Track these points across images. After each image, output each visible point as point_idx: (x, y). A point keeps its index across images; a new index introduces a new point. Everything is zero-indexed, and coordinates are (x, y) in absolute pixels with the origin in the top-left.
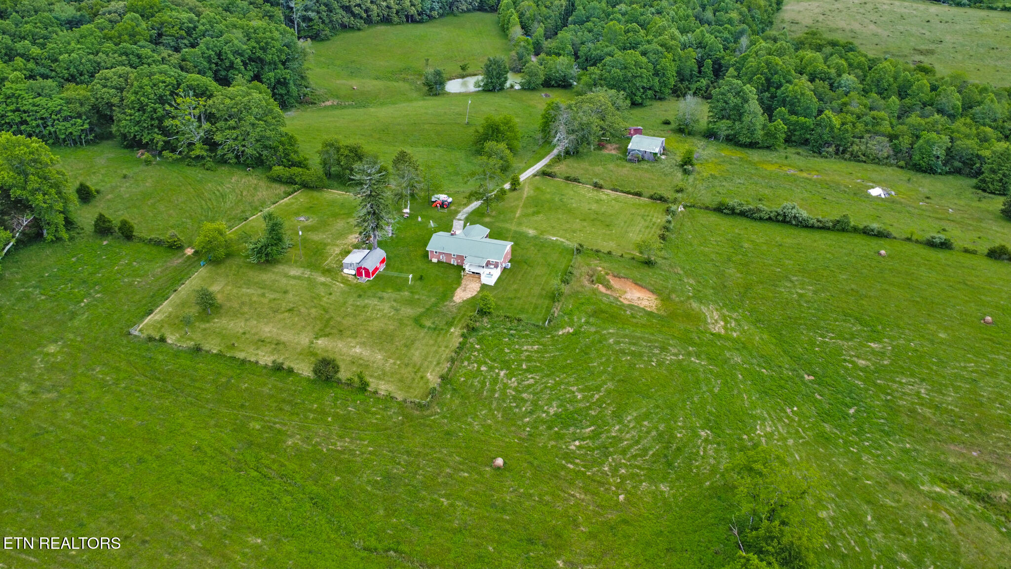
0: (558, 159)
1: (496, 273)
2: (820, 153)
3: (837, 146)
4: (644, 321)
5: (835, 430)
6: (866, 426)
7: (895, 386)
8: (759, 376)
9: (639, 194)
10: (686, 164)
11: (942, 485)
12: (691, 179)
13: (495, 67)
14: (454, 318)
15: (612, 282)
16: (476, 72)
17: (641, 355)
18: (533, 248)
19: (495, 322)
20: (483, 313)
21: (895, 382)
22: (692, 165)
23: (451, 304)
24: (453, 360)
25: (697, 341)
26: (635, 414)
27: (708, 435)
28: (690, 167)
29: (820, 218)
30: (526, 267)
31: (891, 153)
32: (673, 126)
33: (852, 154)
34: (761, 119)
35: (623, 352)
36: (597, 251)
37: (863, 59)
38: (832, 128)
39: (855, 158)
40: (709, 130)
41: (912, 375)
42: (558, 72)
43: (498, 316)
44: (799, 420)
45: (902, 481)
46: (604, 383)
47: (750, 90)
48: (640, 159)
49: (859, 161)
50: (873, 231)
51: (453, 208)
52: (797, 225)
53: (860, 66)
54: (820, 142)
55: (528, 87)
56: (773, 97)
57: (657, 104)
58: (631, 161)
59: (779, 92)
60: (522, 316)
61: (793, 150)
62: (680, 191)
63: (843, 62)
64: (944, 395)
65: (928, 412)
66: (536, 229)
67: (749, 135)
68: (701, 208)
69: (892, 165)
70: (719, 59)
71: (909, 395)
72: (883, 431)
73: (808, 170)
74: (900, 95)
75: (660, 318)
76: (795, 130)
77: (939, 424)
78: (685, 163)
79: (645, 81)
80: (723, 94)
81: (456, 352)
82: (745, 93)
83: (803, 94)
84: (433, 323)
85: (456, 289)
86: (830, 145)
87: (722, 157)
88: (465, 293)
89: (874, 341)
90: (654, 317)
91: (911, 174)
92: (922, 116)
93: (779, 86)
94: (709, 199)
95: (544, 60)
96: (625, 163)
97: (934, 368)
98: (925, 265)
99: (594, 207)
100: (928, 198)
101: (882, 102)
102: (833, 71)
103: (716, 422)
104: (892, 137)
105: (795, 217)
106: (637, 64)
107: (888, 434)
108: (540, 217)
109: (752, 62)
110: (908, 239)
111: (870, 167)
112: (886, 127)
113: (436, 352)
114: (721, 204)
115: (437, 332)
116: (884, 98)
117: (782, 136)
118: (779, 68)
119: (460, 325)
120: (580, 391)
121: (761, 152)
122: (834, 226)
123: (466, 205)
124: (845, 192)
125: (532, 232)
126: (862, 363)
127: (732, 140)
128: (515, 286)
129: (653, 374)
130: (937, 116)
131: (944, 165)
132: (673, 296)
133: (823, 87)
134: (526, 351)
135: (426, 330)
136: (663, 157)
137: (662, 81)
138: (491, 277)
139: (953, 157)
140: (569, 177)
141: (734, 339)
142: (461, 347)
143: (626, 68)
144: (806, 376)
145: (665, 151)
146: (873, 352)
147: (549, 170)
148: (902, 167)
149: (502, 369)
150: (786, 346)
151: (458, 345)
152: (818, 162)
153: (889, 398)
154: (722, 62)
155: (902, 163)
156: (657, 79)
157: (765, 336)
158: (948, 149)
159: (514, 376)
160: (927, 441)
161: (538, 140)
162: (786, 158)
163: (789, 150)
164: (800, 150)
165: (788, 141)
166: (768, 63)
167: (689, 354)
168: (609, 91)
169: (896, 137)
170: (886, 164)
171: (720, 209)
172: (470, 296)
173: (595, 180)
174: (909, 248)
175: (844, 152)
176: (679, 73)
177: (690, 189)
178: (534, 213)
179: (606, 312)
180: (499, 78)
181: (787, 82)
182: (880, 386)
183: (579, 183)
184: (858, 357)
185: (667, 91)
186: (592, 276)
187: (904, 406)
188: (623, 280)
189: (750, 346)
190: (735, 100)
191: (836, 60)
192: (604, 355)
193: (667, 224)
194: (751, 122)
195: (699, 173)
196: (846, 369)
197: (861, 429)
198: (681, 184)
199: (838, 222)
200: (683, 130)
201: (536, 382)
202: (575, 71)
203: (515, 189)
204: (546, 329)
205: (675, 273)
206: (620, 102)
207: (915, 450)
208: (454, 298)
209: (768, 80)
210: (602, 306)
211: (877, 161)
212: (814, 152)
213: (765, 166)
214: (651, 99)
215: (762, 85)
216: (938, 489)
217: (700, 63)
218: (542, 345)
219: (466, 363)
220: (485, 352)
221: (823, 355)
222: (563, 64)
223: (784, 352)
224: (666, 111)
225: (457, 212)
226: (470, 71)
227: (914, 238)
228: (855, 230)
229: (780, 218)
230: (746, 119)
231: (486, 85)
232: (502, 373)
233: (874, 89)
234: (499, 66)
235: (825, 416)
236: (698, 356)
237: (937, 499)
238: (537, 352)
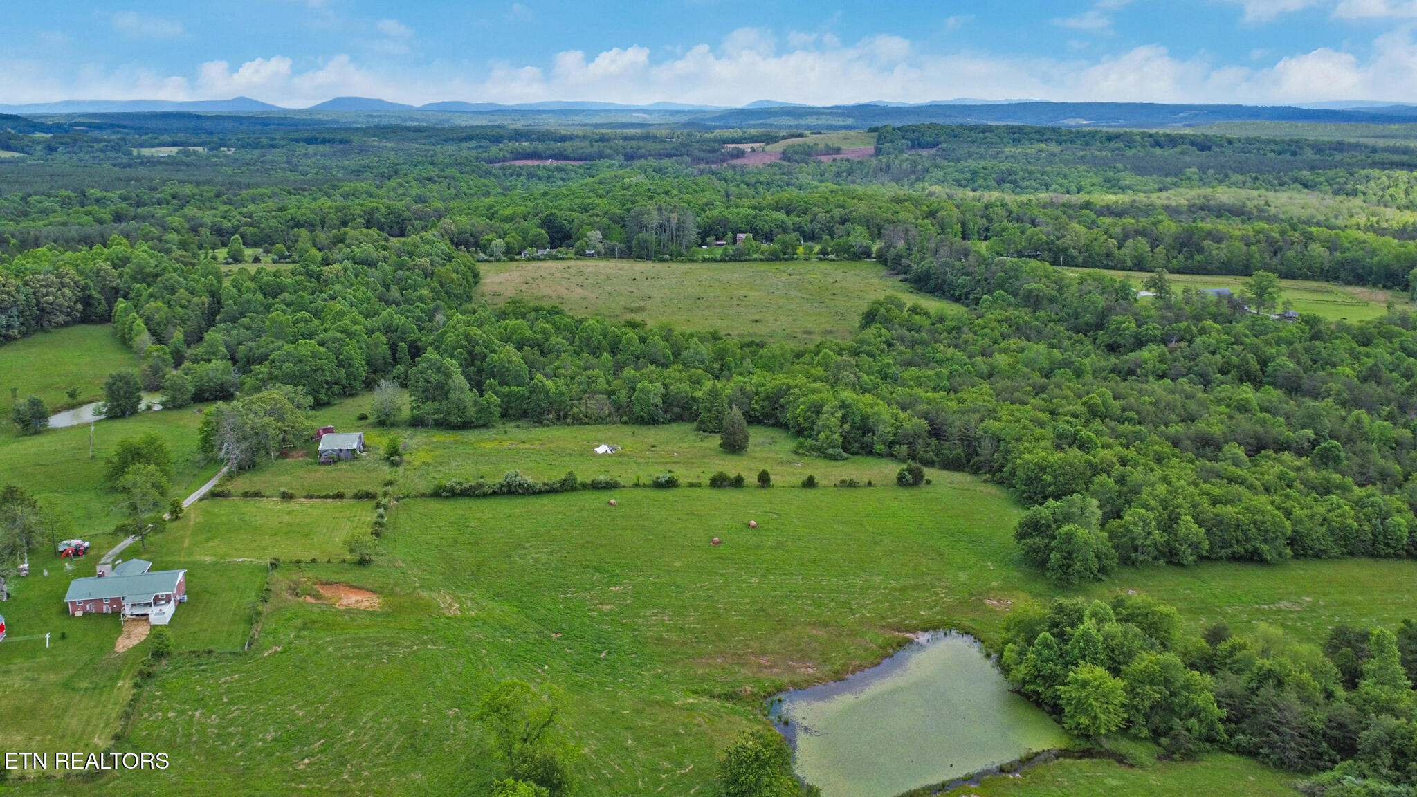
0: (230, 476)
1: (169, 609)
2: (541, 422)
3: (557, 412)
4: (367, 621)
5: (589, 677)
6: (619, 666)
7: (640, 621)
8: (504, 646)
9: (340, 496)
10: (393, 456)
11: (695, 696)
12: (400, 470)
13: (120, 384)
14: (119, 671)
15: (321, 591)
16: (91, 399)
17: (368, 656)
18: (213, 575)
19: (178, 662)
20: (159, 655)
21: (640, 617)
22: (400, 455)
23: (113, 656)
24: (127, 715)
25: (430, 627)
26: (370, 714)
27: (456, 712)
28: (397, 458)
29: (546, 480)
30: (207, 596)
31: (612, 409)
32: (372, 419)
33: (574, 418)
34: (470, 396)
35: (347, 657)
36: (298, 562)
37: (569, 320)
38: (547, 393)
39: (577, 421)
40: (413, 417)
41: (655, 607)
42: (212, 380)
43: (180, 654)
44: (552, 677)
45: (657, 703)
46: (329, 692)
47: (452, 364)
48: (335, 459)
49: (582, 424)
50: (600, 483)
51: (92, 553)
52: (523, 494)
53: (567, 328)
54: (539, 410)
55: (174, 405)
56: (480, 371)
57: (348, 402)
58: (324, 463)
59: (485, 364)
60: (212, 647)
61: (512, 424)
62: (391, 483)
63: (549, 326)
64: (685, 616)
65: (673, 636)
66: (213, 555)
67: (460, 414)
68: (416, 497)
69: (615, 423)
70: (415, 341)
71: (654, 626)
72: (634, 665)
73: (531, 441)
74: (613, 352)
75: (385, 614)
76: (509, 402)
77: (684, 643)
78: (392, 454)
79: (328, 374)
80: (422, 372)
81: (130, 705)
82: (446, 368)
83: (510, 362)
84: (91, 682)
85: (116, 638)
86: (549, 412)
87: (433, 443)
88: (130, 640)
89: (615, 585)
90: (378, 616)
91: (635, 428)
92: (637, 369)
93: (485, 357)
94: (426, 486)
95: (189, 370)
96: (318, 467)
97: (674, 595)
98: (654, 505)
99: (286, 519)
100: (653, 446)
101: (596, 361)
102: (539, 336)
103: (462, 698)
104: (610, 394)
105: (520, 484)
106: (315, 355)
107: (639, 666)
108: (217, 541)
109: (451, 337)
110: (636, 485)
111: (594, 428)
112: (602, 384)
113: (101, 713)
114: (438, 487)
115: (97, 691)
116: (597, 357)
117: (497, 411)
118: (478, 338)
119: (130, 676)
120: (299, 708)
121: (476, 432)
122: (562, 486)
123: (111, 547)
124: (571, 455)
125: (208, 559)
126: (606, 608)
127: (443, 425)
128: (197, 619)
129: (387, 671)
130: (653, 367)
131: (665, 413)
132: (397, 589)
133: (533, 354)
134: (225, 683)
135: (82, 692)
136: (364, 454)
137: (348, 372)
138: (162, 615)
139: (671, 404)
140: (247, 493)
141: (473, 618)
142: (135, 699)
143: (301, 361)
144: (553, 635)
145: (365, 447)
146: (616, 595)
147: (219, 489)
148: (626, 423)
149: (196, 710)
150: (529, 611)
151: (131, 697)
152: (540, 433)
153: (636, 633)
154: (419, 344)
155: (625, 418)
156: (343, 371)
157: (506, 607)
158: (665, 397)
159: (214, 713)
160: (677, 661)
161: (199, 462)
162: (506, 432)
163: (508, 425)
164: (518, 423)
165: (505, 416)
166: (467, 336)
167: (424, 643)
168: (284, 387)
169: (614, 393)
170: (610, 422)
171: (439, 493)
172: (137, 642)
173: (282, 490)
174: (638, 491)
175: (565, 417)
176: (369, 363)
177: (401, 481)
178: (207, 540)
179: (320, 622)
180: (129, 398)
181: (491, 352)
182: (626, 624)
183: (262, 497)
184: (601, 604)
185: (358, 384)
186: (295, 590)
187: (651, 637)
188: (334, 586)
189: (491, 620)
190: (437, 377)
191: (541, 324)
192: (323, 666)
193: (380, 520)
194: (459, 399)
195: (409, 463)
196: (592, 618)
197: (614, 668)
198: (389, 477)
199: (565, 481)
200: (384, 422)
201: (244, 712)
202: (234, 376)
203: (177, 518)
204: (246, 654)
205: (395, 567)
206: (300, 399)
207: (666, 673)
208: (116, 649)
209: (470, 353)
210: (314, 617)
211: (599, 420)
212: (534, 422)
213: (483, 445)
214: (339, 395)
215: (465, 359)
216: (691, 701)
217: (393, 349)
218: (244, 672)
219: (146, 715)
220: (169, 697)
221: (568, 611)
222: (217, 370)
223: (527, 617)
224: (360, 406)
225: (100, 557)
226: (82, 397)
227: (641, 482)
228: (584, 486)
229: (505, 489)
230: (453, 396)
231: (109, 411)
232: (197, 714)
233: (586, 349)
234: (127, 383)
235: (577, 667)
236: (434, 642)
237: (690, 709)
238: (239, 681)
